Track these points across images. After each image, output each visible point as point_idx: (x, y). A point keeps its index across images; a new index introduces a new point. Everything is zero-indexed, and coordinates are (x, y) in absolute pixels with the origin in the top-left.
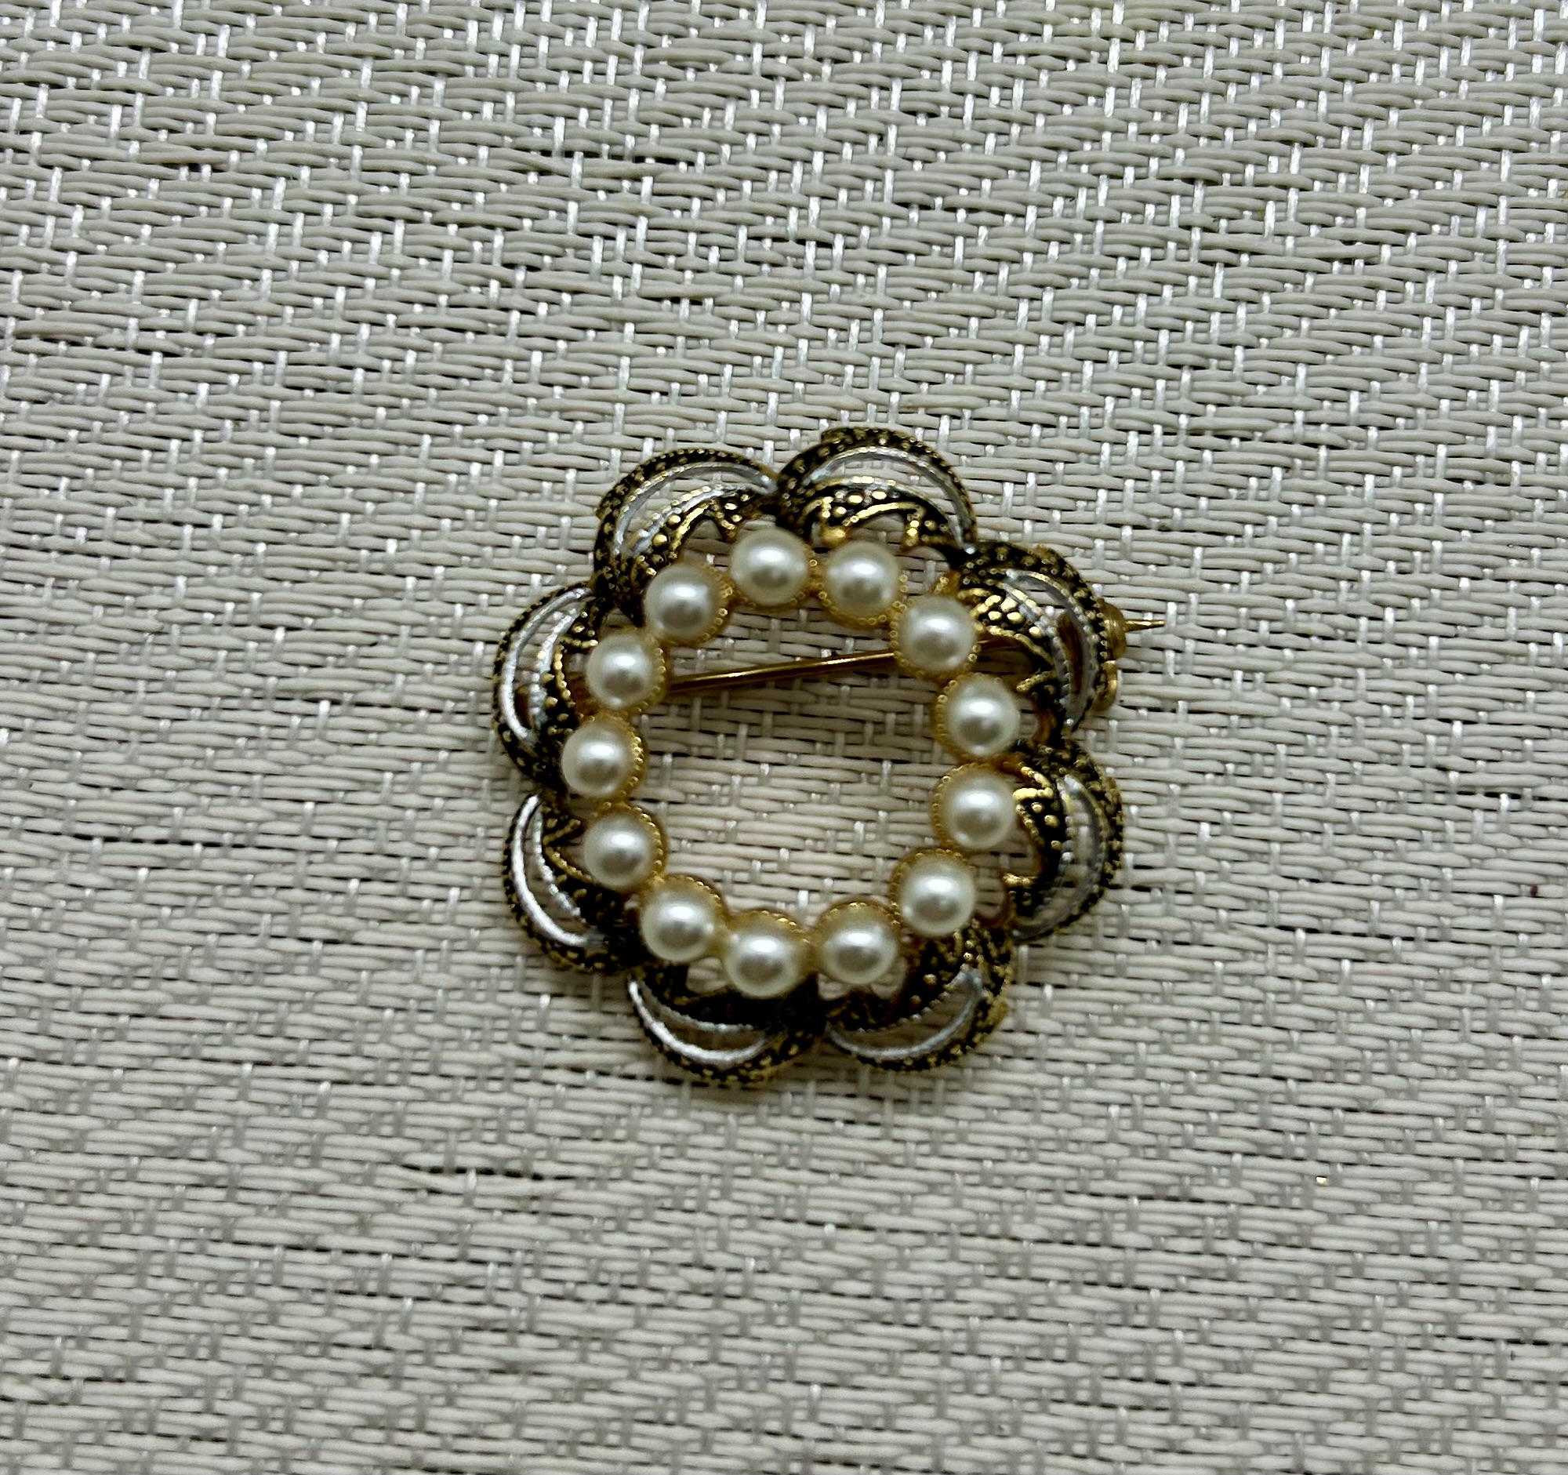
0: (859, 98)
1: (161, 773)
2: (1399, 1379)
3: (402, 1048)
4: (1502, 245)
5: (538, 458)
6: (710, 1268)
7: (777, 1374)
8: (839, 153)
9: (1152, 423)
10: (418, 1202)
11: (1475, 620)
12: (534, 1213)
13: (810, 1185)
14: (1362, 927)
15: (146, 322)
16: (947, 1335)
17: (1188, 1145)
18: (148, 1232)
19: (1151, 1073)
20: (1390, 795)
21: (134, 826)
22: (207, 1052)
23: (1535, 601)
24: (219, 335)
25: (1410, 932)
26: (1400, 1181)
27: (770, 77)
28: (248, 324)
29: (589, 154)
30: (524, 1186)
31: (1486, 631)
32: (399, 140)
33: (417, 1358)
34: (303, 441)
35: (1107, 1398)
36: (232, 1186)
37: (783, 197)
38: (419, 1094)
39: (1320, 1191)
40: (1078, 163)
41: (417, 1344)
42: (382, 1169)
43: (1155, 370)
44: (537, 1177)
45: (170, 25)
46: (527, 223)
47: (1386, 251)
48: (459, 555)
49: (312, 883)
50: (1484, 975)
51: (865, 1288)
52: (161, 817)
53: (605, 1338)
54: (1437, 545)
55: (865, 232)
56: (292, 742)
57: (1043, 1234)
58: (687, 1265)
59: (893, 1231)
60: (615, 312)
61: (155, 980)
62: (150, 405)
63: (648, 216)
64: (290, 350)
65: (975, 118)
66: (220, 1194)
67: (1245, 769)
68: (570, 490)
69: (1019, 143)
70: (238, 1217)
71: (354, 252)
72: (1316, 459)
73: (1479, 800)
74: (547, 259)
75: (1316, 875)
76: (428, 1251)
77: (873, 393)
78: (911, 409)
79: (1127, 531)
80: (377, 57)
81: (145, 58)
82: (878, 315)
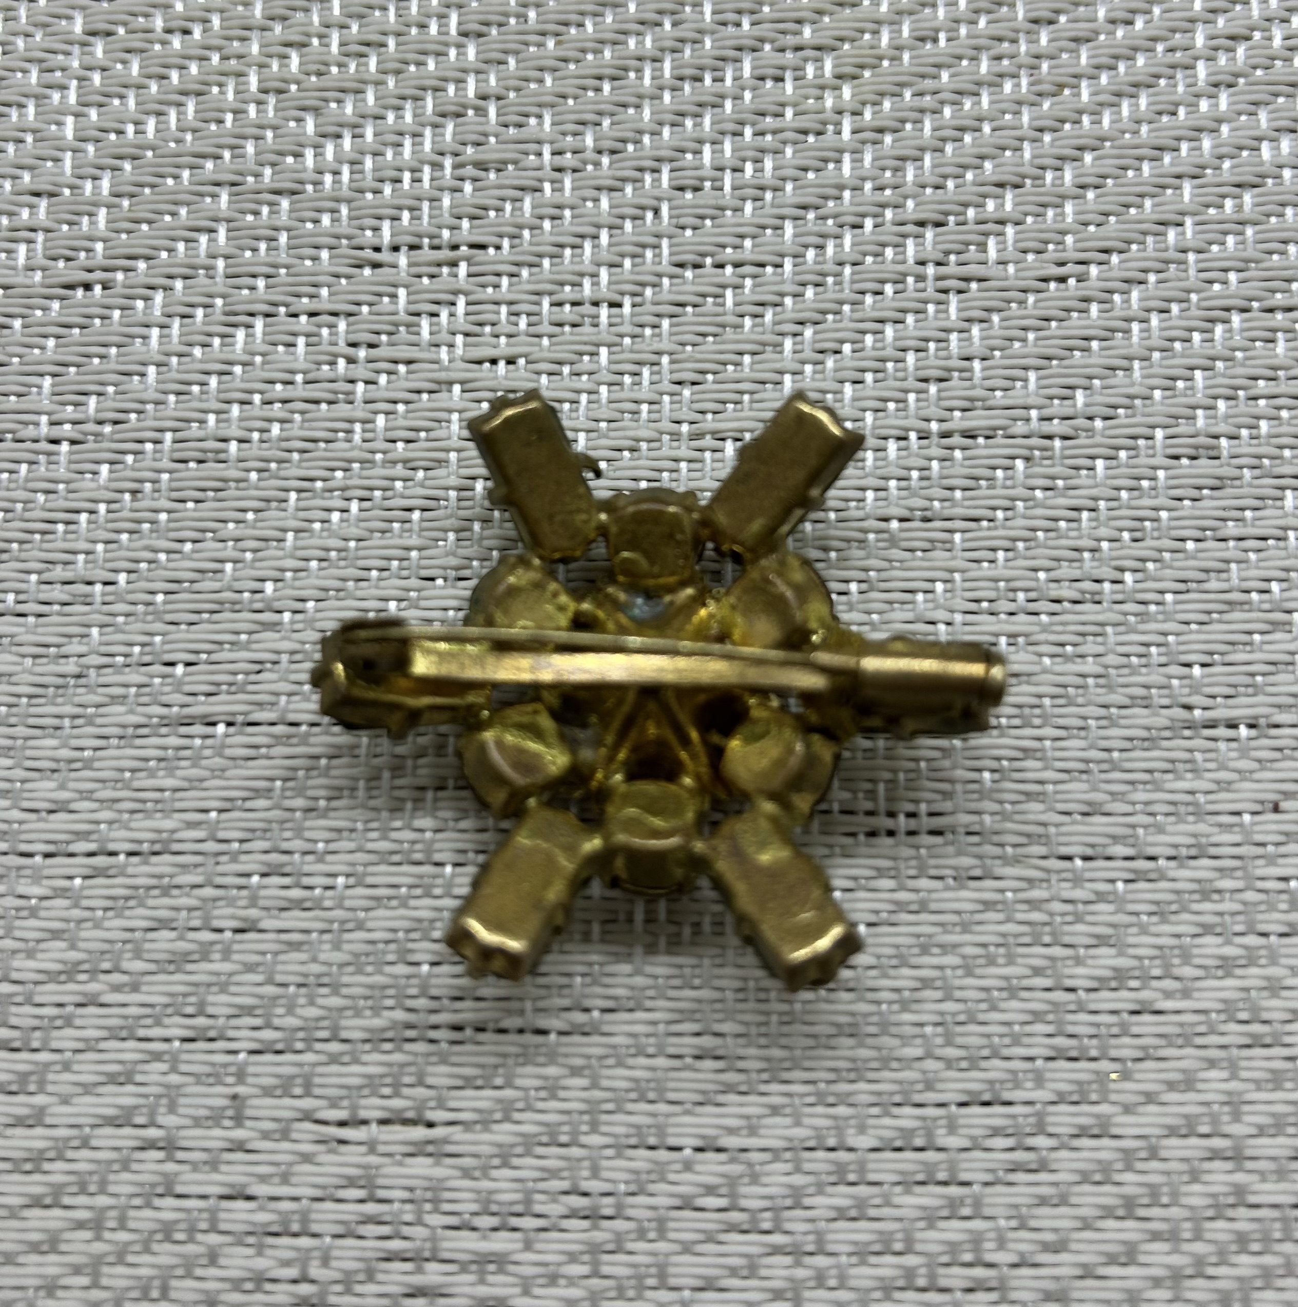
0: (635, 181)
1: (86, 795)
2: (1199, 1248)
3: (306, 1019)
4: (1191, 257)
5: (388, 504)
6: (585, 1194)
7: (651, 1282)
8: (621, 228)
9: (908, 430)
10: (331, 1151)
11: (1202, 576)
12: (430, 1155)
13: (668, 1115)
14: (1130, 852)
15: (55, 417)
16: (799, 1238)
17: (995, 1054)
18: (102, 1191)
19: (958, 994)
20: (1143, 734)
21: (68, 843)
22: (142, 1033)
23: (1252, 556)
24: (116, 423)
25: (1171, 852)
26: (1184, 1071)
27: (559, 170)
28: (139, 412)
29: (412, 247)
30: (419, 1133)
31: (1213, 585)
32: (255, 250)
33: (338, 1288)
34: (190, 505)
35: (943, 1283)
36: (169, 1147)
37: (577, 268)
38: (323, 1058)
39: (1112, 1086)
40: (824, 218)
41: (337, 1276)
42: (297, 1125)
43: (905, 385)
44: (430, 1125)
45: (63, 174)
46: (365, 309)
47: (1094, 270)
48: (326, 590)
49: (219, 880)
50: (1240, 884)
51: (723, 1202)
52: (90, 833)
53: (501, 1261)
54: (1164, 515)
55: (649, 292)
56: (196, 761)
57: (875, 1143)
58: (566, 1193)
59: (745, 1150)
60: (443, 376)
61: (94, 973)
62: (61, 486)
63: (466, 294)
64: (175, 431)
65: (734, 188)
66: (161, 1155)
67: (1016, 722)
68: (416, 527)
69: (773, 206)
70: (177, 1174)
71: (223, 345)
72: (1051, 449)
73: (1222, 732)
74: (384, 338)
75: (1086, 809)
76: (342, 1194)
77: (666, 425)
78: (699, 436)
79: (895, 524)
80: (233, 184)
81: (43, 203)
82: (665, 360)
